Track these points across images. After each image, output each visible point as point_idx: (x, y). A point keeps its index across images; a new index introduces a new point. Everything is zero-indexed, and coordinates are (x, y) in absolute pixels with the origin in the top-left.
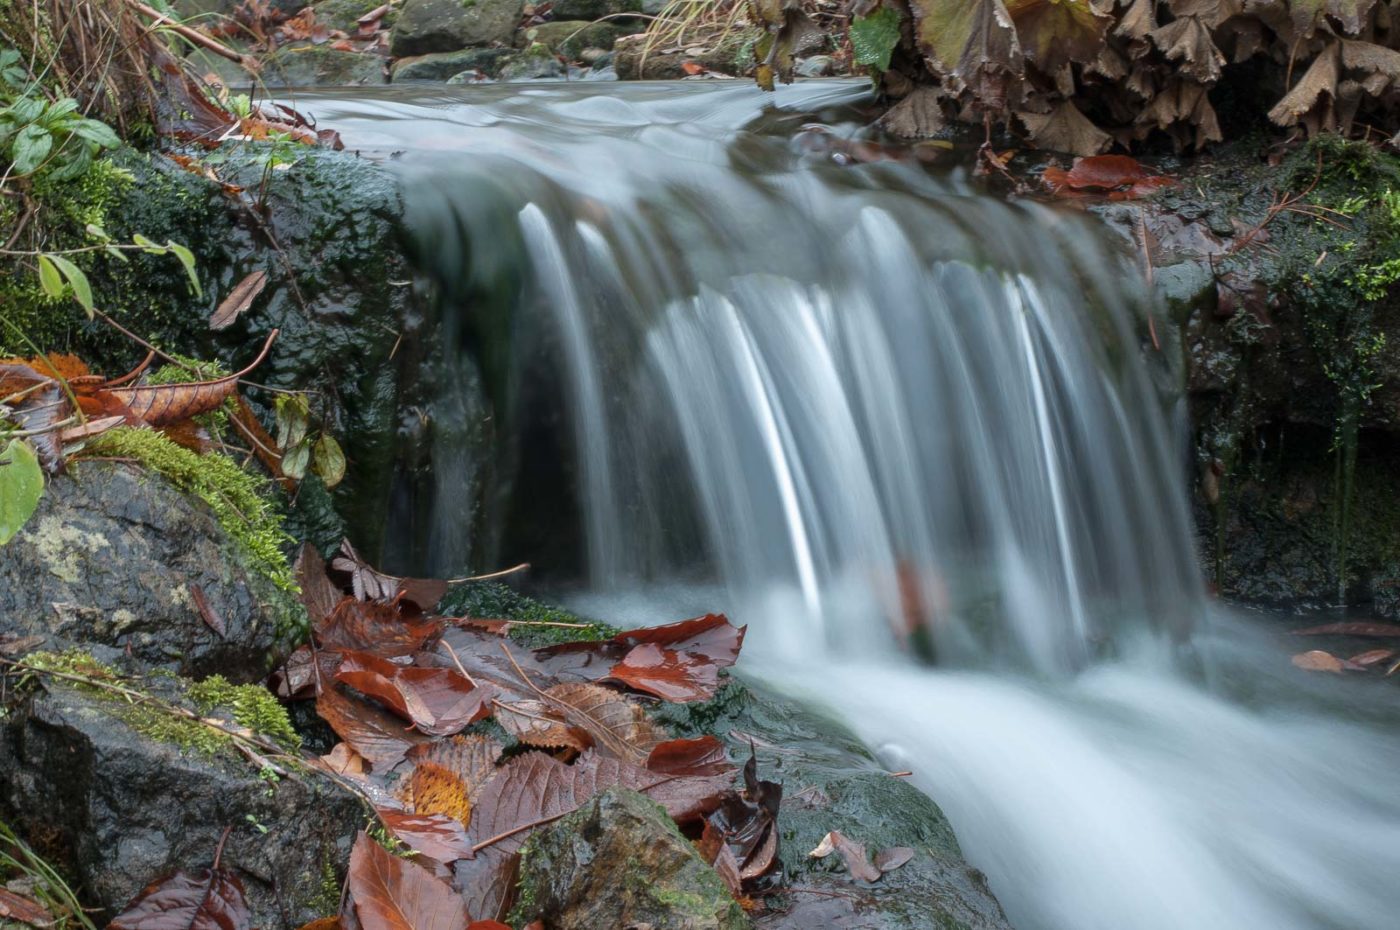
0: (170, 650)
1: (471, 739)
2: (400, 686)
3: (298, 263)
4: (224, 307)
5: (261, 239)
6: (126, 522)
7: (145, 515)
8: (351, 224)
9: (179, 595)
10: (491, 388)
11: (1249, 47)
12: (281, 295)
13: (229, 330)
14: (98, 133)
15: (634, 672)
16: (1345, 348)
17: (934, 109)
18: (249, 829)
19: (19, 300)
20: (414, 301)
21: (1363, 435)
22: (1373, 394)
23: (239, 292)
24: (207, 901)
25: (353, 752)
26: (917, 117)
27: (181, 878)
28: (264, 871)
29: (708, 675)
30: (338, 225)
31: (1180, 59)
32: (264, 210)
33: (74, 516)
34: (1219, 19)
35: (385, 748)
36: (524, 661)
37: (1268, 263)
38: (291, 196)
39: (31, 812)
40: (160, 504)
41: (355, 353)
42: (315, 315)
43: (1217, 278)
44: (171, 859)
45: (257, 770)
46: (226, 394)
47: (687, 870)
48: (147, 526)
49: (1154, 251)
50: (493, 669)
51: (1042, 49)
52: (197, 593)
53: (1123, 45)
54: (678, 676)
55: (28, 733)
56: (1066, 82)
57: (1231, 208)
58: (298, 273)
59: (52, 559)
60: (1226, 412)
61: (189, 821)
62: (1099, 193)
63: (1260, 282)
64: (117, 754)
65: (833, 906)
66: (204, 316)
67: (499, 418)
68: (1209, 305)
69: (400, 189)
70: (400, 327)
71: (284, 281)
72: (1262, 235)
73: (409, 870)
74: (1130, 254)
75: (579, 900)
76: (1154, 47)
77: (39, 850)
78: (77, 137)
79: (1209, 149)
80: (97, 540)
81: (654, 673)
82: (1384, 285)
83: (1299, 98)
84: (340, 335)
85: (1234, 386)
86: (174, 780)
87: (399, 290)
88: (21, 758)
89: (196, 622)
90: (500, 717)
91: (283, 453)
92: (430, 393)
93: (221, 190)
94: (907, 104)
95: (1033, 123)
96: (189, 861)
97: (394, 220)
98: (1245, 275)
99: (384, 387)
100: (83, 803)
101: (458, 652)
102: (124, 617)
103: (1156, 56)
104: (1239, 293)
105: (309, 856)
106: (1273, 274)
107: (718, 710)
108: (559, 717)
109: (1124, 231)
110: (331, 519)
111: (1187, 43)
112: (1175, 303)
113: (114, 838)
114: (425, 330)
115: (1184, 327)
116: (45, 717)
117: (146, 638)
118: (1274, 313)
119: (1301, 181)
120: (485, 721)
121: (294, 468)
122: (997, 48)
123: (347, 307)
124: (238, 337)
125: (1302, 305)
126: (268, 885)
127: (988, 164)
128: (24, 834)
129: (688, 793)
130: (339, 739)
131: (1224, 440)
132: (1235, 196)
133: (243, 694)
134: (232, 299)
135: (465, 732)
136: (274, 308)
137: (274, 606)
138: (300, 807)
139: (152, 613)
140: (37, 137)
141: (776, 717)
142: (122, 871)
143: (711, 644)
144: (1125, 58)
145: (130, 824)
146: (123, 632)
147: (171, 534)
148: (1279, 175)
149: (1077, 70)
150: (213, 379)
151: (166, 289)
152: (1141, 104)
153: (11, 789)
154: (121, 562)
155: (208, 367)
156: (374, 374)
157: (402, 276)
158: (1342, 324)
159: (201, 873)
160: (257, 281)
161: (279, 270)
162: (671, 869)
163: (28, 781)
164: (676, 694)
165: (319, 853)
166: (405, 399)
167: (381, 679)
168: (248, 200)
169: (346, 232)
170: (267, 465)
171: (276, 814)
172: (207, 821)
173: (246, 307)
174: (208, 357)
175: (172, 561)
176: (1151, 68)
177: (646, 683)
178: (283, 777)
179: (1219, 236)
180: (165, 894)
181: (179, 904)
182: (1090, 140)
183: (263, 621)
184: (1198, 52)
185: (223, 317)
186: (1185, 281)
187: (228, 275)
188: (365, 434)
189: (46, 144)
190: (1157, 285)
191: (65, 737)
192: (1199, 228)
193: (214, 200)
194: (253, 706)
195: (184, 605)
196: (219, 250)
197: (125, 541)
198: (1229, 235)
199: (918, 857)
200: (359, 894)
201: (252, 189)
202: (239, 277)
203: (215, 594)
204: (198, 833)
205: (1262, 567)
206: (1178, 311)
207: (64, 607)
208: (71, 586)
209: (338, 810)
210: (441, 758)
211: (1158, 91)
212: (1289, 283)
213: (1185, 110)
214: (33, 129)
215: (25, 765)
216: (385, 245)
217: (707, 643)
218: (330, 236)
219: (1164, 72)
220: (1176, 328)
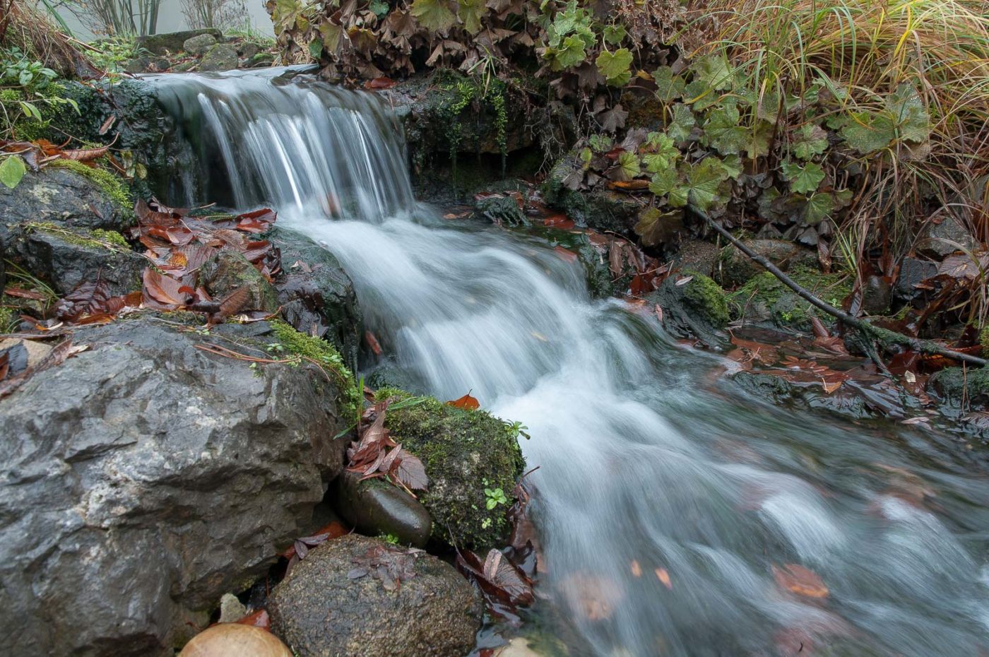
0: (85, 223)
1: (191, 246)
2: (167, 233)
3: (126, 113)
4: (103, 128)
5: (113, 106)
6: (65, 186)
7: (71, 184)
8: (141, 100)
9: (86, 207)
10: (195, 150)
11: (419, 44)
12: (121, 123)
13: (106, 135)
14: (50, 73)
15: (243, 226)
16: (450, 128)
17: (335, 69)
18: (108, 268)
19: (31, 127)
20: (166, 124)
21: (457, 154)
22: (460, 141)
23: (108, 123)
24: (97, 289)
25: (153, 252)
26: (331, 72)
27: (87, 283)
28: (115, 280)
29: (266, 225)
30: (137, 101)
31: (400, 48)
32: (112, 97)
33: (46, 184)
34: (410, 36)
35: (163, 250)
36: (210, 225)
37: (427, 105)
38: (120, 92)
39: (36, 268)
40: (76, 180)
41: (149, 140)
42: (134, 129)
43: (412, 109)
44: (83, 278)
45: (109, 251)
46: (104, 152)
47: (248, 269)
48: (72, 187)
49: (394, 102)
50: (198, 227)
51: (360, 46)
52: (92, 206)
53: (383, 45)
54: (258, 226)
55: (30, 244)
56: (369, 58)
57: (416, 90)
58: (126, 116)
59: (40, 197)
60: (419, 148)
61: (88, 267)
62: (380, 88)
63: (425, 110)
64: (59, 248)
65: (299, 280)
66: (97, 130)
67: (200, 160)
68: (411, 118)
69: (157, 89)
70: (163, 131)
71: (122, 119)
72: (425, 97)
73: (164, 278)
74: (387, 104)
75: (214, 280)
76: (392, 44)
77: (40, 279)
78: (41, 74)
79: (412, 75)
80: (55, 191)
81: (249, 226)
82: (459, 110)
83: (433, 58)
84: (143, 135)
85: (420, 140)
86: (80, 255)
87: (161, 120)
88: (29, 252)
89: (93, 215)
90: (200, 240)
91: (126, 169)
92: (176, 152)
93: (97, 91)
94: (327, 68)
95: (361, 70)
96: (90, 278)
97: (156, 98)
98: (420, 108)
99: (161, 151)
100: (51, 264)
101: (187, 223)
102: (67, 214)
103: (393, 47)
104: (419, 114)
105: (130, 275)
106: (428, 108)
107: (269, 235)
108: (218, 238)
109: (386, 97)
110: (147, 190)
111: (401, 43)
112: (401, 116)
113: (63, 273)
114: (171, 133)
115: (404, 124)
116: (34, 239)
117: (76, 220)
118: (430, 119)
119: (435, 82)
120: (195, 241)
121: (131, 174)
122: (346, 46)
123: (144, 126)
124: (109, 136)
125: (437, 117)
126: (116, 284)
127: (348, 82)
128: (34, 275)
129: (256, 254)
130: (148, 248)
131: (419, 156)
132: (417, 86)
133: (108, 234)
134: (105, 125)
135: (189, 243)
136: (120, 127)
137: (123, 211)
138: (125, 261)
139: (77, 212)
140: (27, 74)
141: (288, 236)
142: (67, 283)
143: (267, 217)
144: (384, 48)
145: (67, 269)
146: (68, 218)
147: (81, 189)
148: (430, 80)
149: (372, 52)
150: (100, 148)
151: (82, 123)
152: (391, 63)
153: (28, 262)
154: (64, 197)
155: (98, 145)
156: (156, 147)
157: (161, 116)
158: (449, 121)
159: (94, 282)
160: (113, 119)
161: (120, 115)
162: (243, 270)
163: (33, 259)
164: (256, 231)
165: (134, 275)
166: (167, 154)
167: (161, 231)
168: (106, 94)
169: (140, 103)
170: (123, 175)
171: (117, 263)
172: (94, 266)
173: (110, 127)
174: (99, 142)
175: (82, 197)
176: (393, 52)
177: (246, 228)
178: (118, 253)
179: (413, 97)
180: (82, 288)
181: (87, 291)
182: (378, 74)
183: (116, 215)
184: (405, 46)
185: (103, 131)
186: (403, 110)
187: (103, 118)
188: (156, 165)
189: (31, 76)
190: (395, 112)
191: (43, 245)
192: (407, 95)
193: (94, 94)
194: (112, 236)
195: (88, 210)
196: (98, 110)
197: (65, 191)
198: (415, 97)
199: (324, 266)
200: (147, 284)
201: (107, 91)
202: (107, 118)
203: (99, 206)
204: (92, 270)
205: (436, 193)
206: (402, 119)
207: (45, 211)
208: (47, 205)
209: (139, 262)
210: (181, 251)
211: (395, 59)
212: (433, 110)
213: (404, 64)
214: (25, 71)
215: (32, 255)
216: (154, 106)
217: (266, 217)
218: (135, 104)
219: (396, 52)
220: (402, 124)
